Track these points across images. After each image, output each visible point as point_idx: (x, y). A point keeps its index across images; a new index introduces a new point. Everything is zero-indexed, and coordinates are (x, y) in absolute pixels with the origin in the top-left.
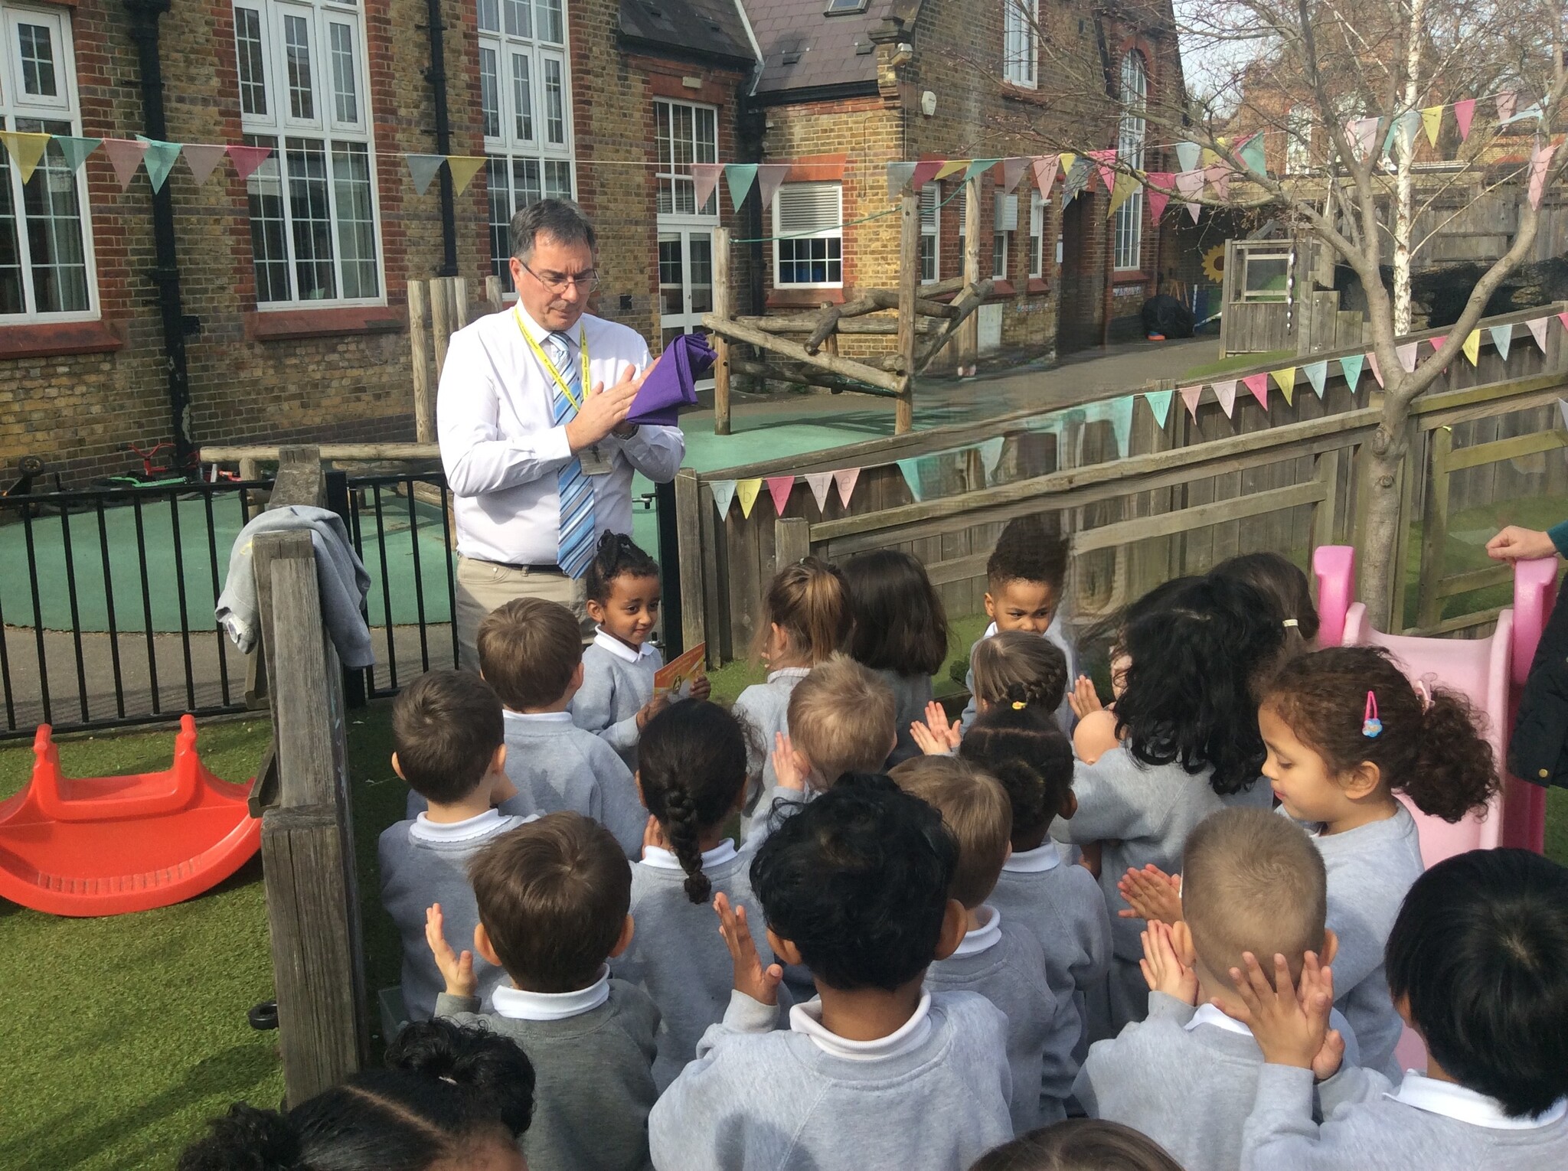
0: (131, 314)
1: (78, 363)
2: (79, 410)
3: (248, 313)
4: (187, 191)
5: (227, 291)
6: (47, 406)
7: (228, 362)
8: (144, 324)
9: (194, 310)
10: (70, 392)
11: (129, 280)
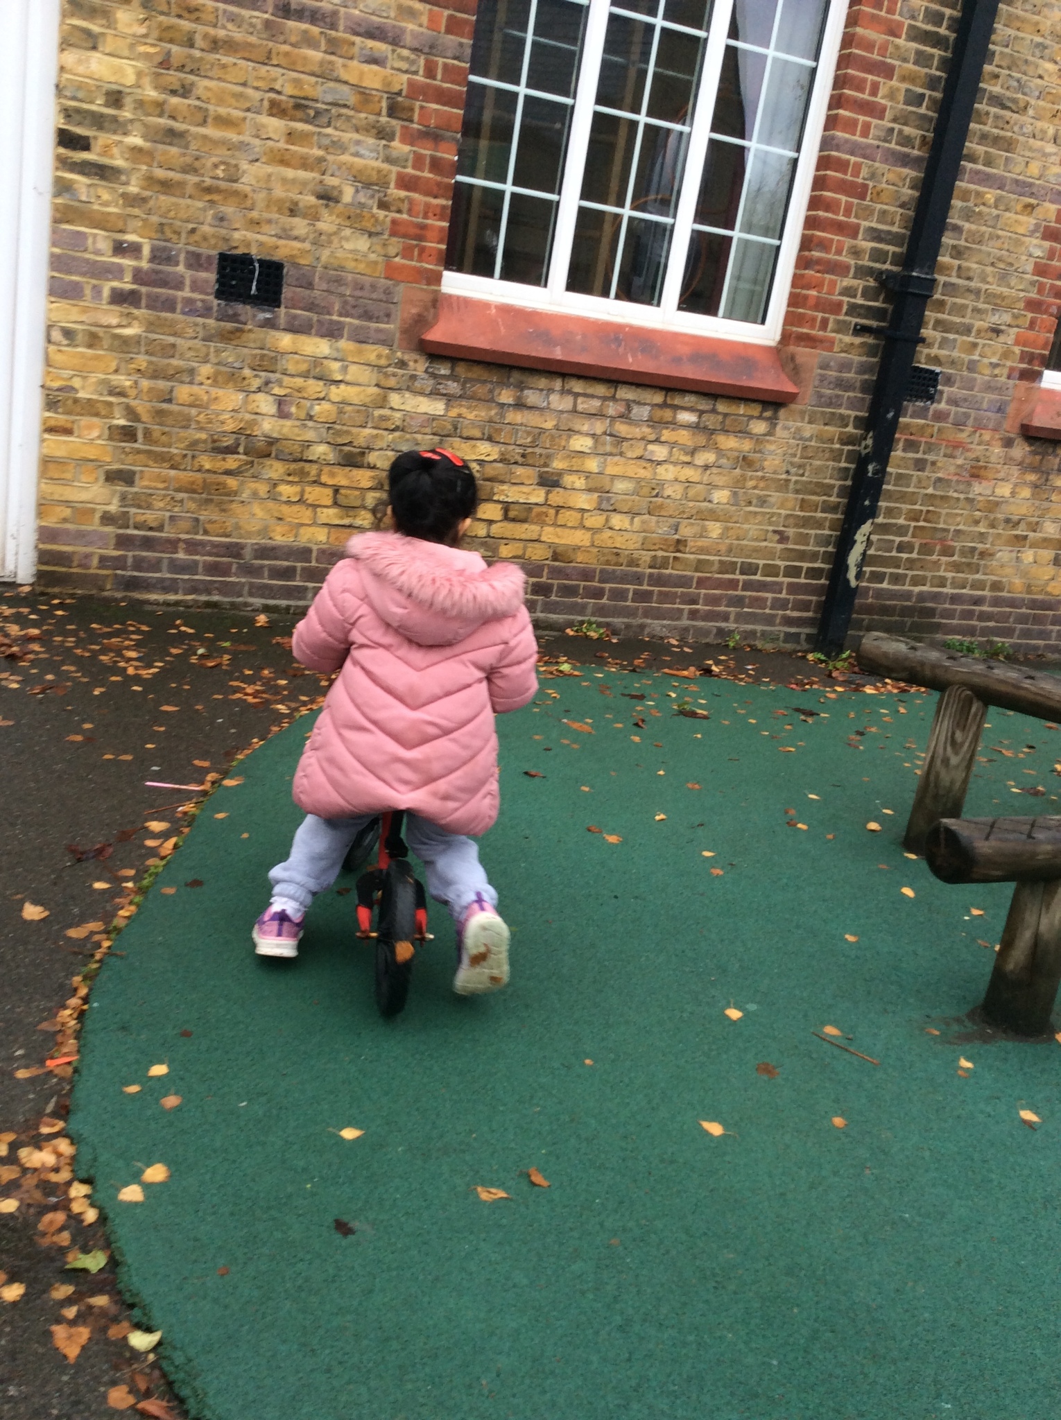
0: (828, 344)
1: (714, 411)
2: (691, 493)
3: (1024, 384)
4: (996, 141)
5: (1002, 338)
6: (642, 473)
7: (960, 461)
8: (845, 366)
9: (936, 360)
10: (687, 459)
11: (848, 282)
